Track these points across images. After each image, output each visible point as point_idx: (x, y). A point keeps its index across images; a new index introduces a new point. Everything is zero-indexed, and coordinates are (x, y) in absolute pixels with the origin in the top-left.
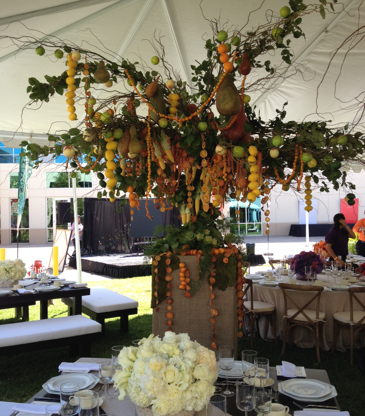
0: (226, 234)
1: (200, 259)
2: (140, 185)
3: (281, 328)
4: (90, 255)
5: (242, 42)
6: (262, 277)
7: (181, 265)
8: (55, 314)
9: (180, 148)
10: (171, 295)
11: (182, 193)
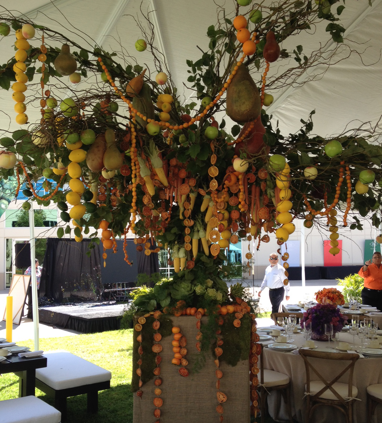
0: (233, 286)
1: (201, 322)
2: (117, 218)
3: (298, 407)
4: (52, 304)
5: (264, 19)
6: (269, 337)
7: (175, 330)
8: (4, 385)
9: (176, 166)
10: (160, 372)
11: (174, 230)
